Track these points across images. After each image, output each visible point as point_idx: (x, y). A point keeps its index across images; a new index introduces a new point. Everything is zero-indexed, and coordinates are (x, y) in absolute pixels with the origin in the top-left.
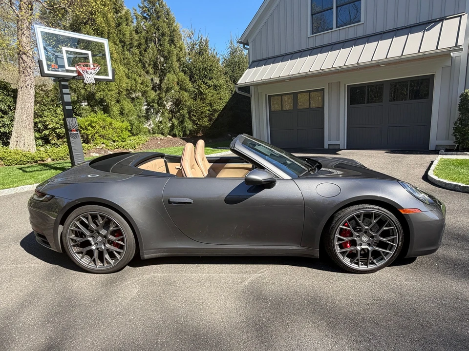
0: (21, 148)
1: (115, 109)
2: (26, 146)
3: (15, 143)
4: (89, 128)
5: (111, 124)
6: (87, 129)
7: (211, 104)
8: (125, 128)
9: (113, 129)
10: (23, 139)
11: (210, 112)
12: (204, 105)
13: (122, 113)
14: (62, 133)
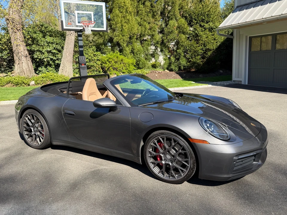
0: (64, 74)
1: (127, 49)
2: (67, 73)
3: (62, 70)
4: (107, 62)
5: (122, 60)
6: (106, 63)
7: (204, 44)
8: (132, 63)
9: (124, 63)
10: (66, 68)
11: (203, 51)
12: (198, 45)
13: (132, 52)
14: (89, 65)
